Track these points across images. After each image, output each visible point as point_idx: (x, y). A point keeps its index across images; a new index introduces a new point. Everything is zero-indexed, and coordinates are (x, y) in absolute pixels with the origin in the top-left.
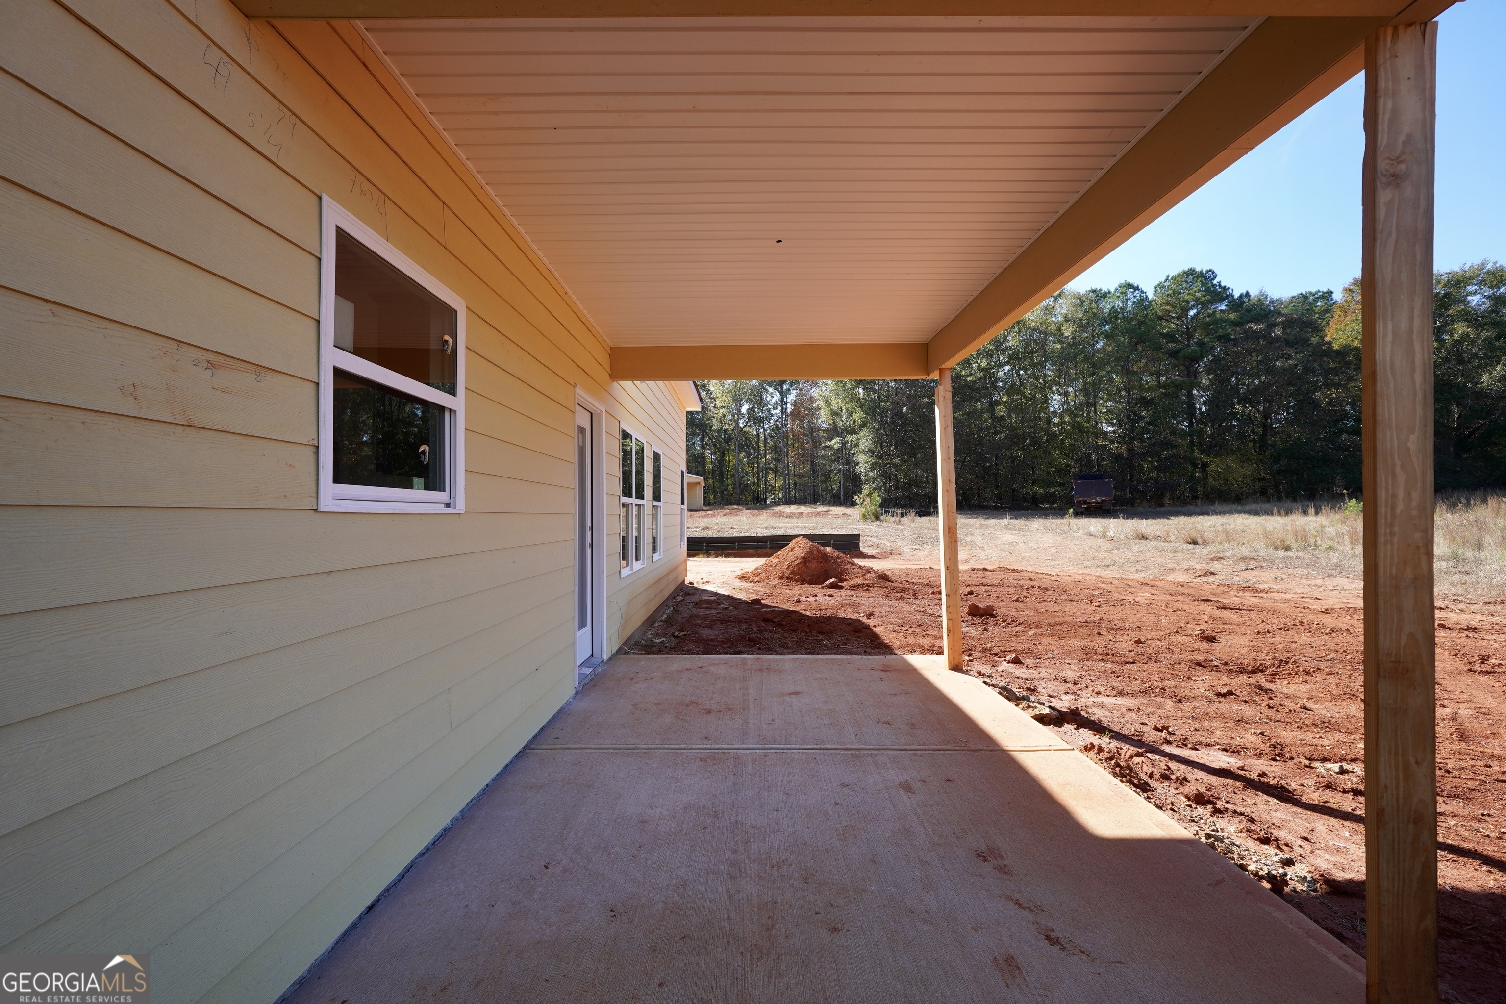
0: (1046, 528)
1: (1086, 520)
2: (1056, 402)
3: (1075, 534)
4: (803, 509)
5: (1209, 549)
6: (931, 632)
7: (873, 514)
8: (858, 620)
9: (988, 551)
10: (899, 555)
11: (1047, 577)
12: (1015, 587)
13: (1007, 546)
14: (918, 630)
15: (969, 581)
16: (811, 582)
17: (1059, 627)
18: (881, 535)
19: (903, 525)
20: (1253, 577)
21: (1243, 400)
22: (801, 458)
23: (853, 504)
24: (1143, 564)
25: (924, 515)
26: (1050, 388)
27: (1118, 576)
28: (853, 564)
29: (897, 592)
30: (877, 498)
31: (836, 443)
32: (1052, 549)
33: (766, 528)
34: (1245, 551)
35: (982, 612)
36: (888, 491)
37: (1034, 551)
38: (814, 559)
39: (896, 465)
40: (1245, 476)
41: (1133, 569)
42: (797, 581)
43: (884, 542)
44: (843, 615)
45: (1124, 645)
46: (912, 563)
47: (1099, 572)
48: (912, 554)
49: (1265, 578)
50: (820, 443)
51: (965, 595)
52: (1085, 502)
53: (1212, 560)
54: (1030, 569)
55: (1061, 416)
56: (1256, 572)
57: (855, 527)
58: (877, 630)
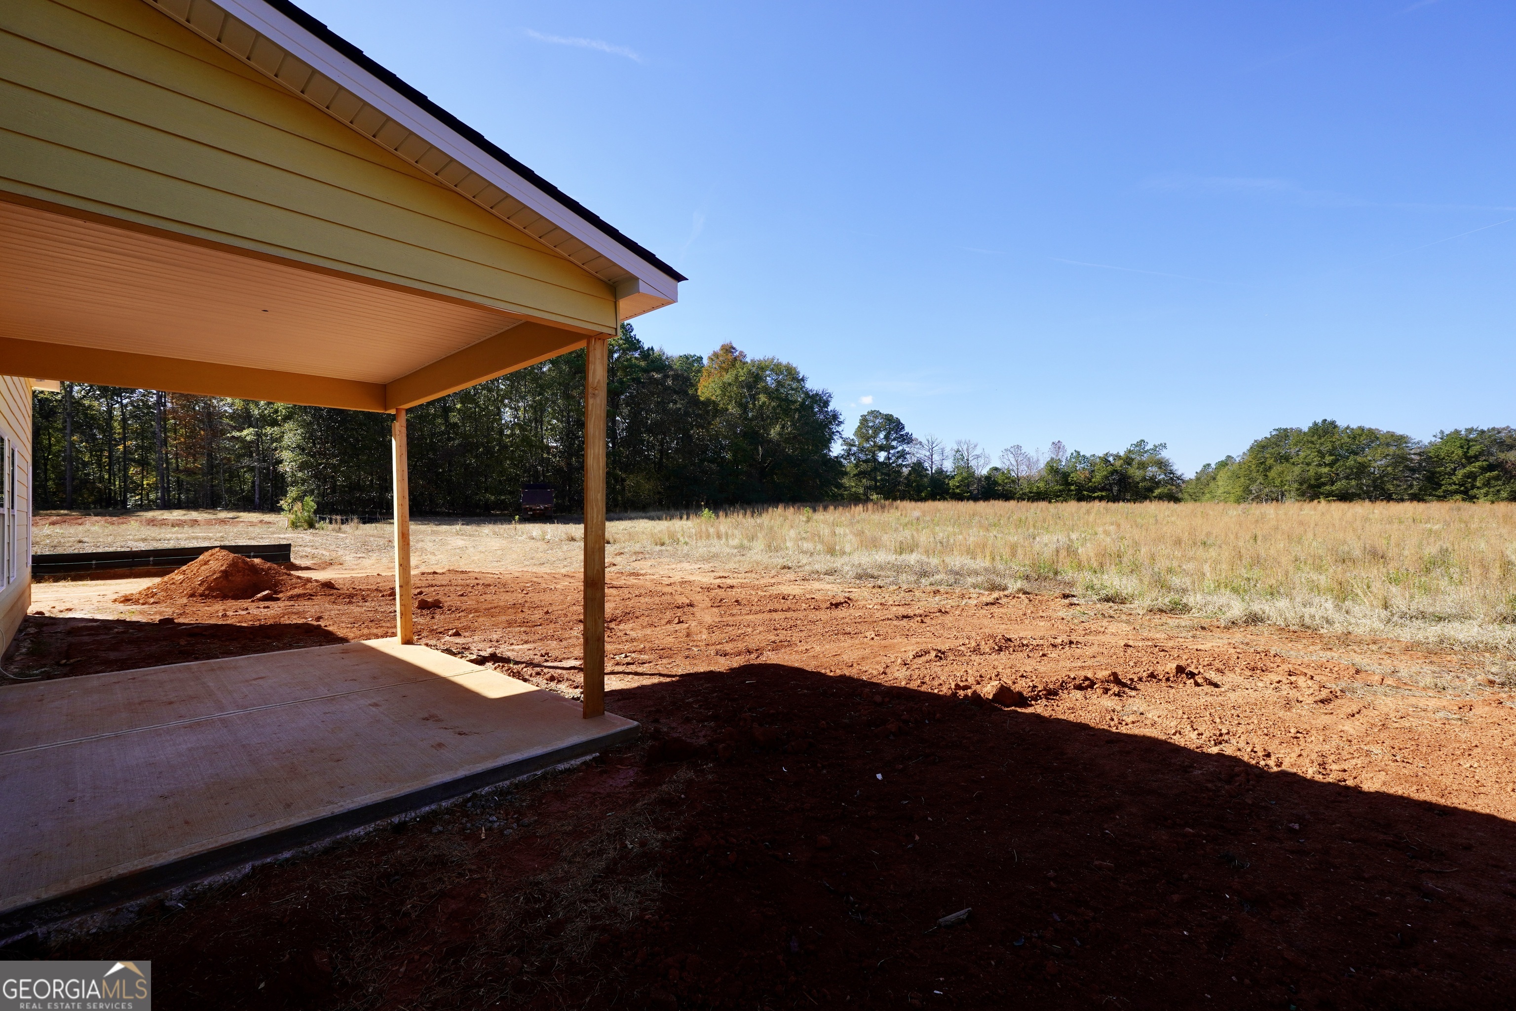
0: (495, 533)
1: (532, 525)
2: (507, 415)
3: (520, 538)
4: (194, 515)
5: (615, 546)
6: (384, 624)
7: (306, 521)
8: (306, 624)
9: (439, 556)
10: (341, 564)
11: (492, 576)
12: (462, 585)
13: (458, 550)
14: (371, 624)
15: (419, 583)
16: (236, 597)
17: (493, 610)
18: (317, 544)
19: (344, 532)
20: (637, 566)
21: (649, 431)
22: (191, 450)
23: (279, 510)
24: (569, 560)
25: (368, 522)
26: (502, 401)
27: (549, 571)
28: (290, 575)
29: (344, 598)
30: (310, 502)
31: (248, 433)
32: (498, 551)
33: (144, 540)
34: (637, 547)
35: (430, 605)
36: (323, 495)
37: (482, 555)
38: (239, 571)
39: (334, 466)
40: (649, 490)
41: (561, 566)
42: (215, 597)
43: (321, 552)
44: (287, 622)
45: (537, 615)
46: (356, 572)
47: (535, 569)
48: (356, 562)
49: (643, 566)
50: (223, 432)
51: (415, 595)
52: (531, 509)
53: (616, 555)
54: (477, 570)
55: (512, 429)
56: (641, 562)
57: (282, 536)
58: (330, 628)
